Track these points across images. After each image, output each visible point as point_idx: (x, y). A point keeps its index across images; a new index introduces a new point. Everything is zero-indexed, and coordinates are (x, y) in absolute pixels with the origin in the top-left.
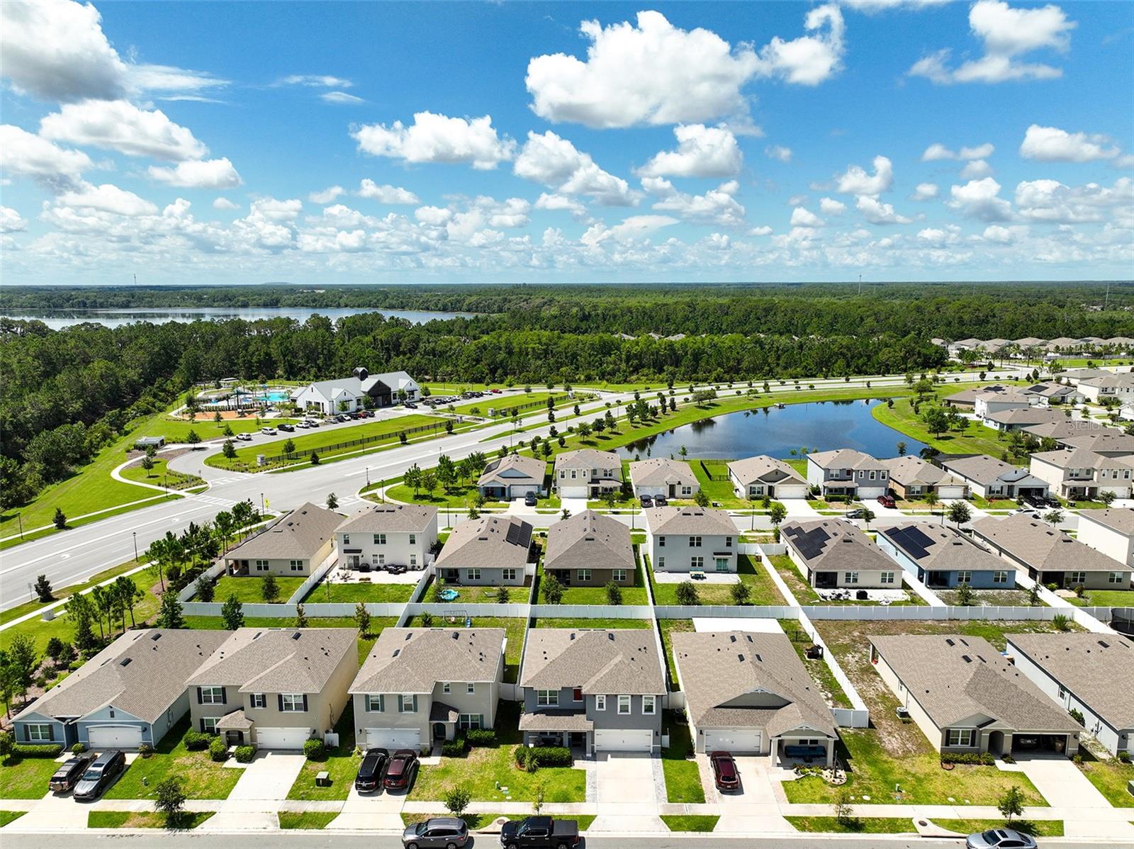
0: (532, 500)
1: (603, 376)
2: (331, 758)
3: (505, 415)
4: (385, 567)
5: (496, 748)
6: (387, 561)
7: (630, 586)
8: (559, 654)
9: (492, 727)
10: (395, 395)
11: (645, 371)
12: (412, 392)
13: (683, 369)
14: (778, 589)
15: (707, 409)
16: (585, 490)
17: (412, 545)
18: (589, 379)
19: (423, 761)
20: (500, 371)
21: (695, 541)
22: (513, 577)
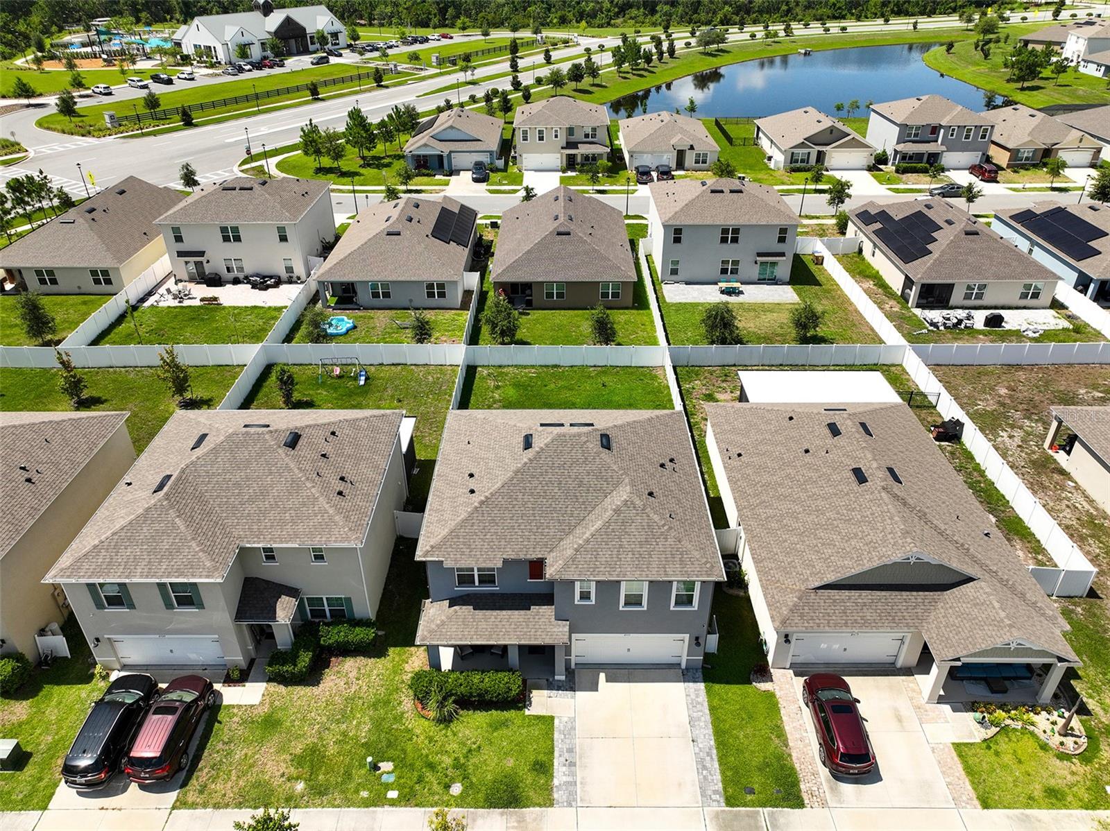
0: (482, 174)
1: (581, 16)
2: (47, 688)
3: (454, 63)
4: (246, 278)
5: (379, 657)
6: (249, 268)
7: (627, 308)
9: (372, 616)
10: (312, 38)
11: (634, 12)
12: (335, 35)
13: (680, 9)
14: (857, 311)
15: (715, 56)
16: (556, 158)
17: (284, 244)
18: (563, 22)
19: (232, 695)
20: (451, 11)
21: (730, 235)
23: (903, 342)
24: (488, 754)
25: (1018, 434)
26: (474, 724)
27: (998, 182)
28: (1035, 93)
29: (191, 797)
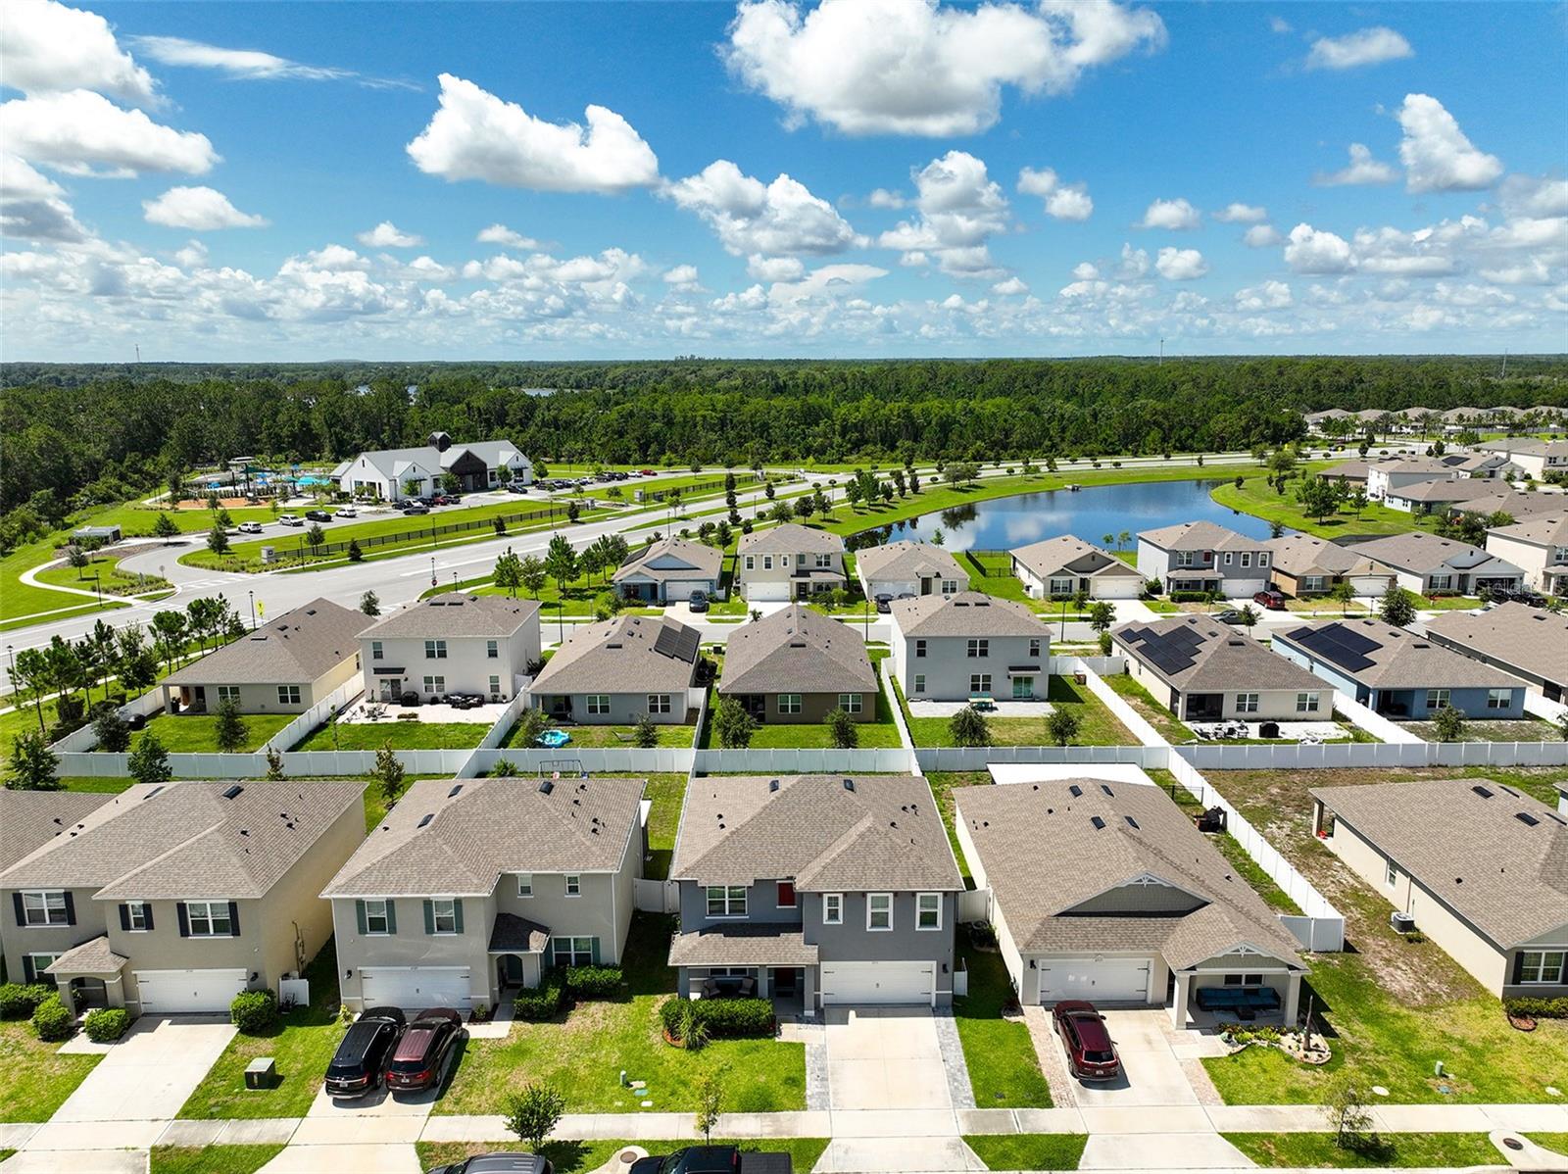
0: (700, 603)
1: (808, 452)
2: (289, 1030)
3: (660, 499)
4: (446, 697)
5: (625, 1002)
6: (449, 687)
7: (869, 722)
8: (749, 818)
9: (618, 961)
10: (492, 474)
11: (870, 448)
12: (519, 471)
13: (925, 445)
14: (1121, 724)
15: (967, 491)
16: (785, 588)
17: (494, 659)
18: (787, 458)
19: (475, 1031)
20: (654, 447)
21: (979, 648)
22: (666, 709)
23: (1166, 744)
24: (738, 1071)
25: (1287, 826)
26: (723, 1051)
27: (1286, 610)
28: (1336, 527)
29: (447, 1107)
